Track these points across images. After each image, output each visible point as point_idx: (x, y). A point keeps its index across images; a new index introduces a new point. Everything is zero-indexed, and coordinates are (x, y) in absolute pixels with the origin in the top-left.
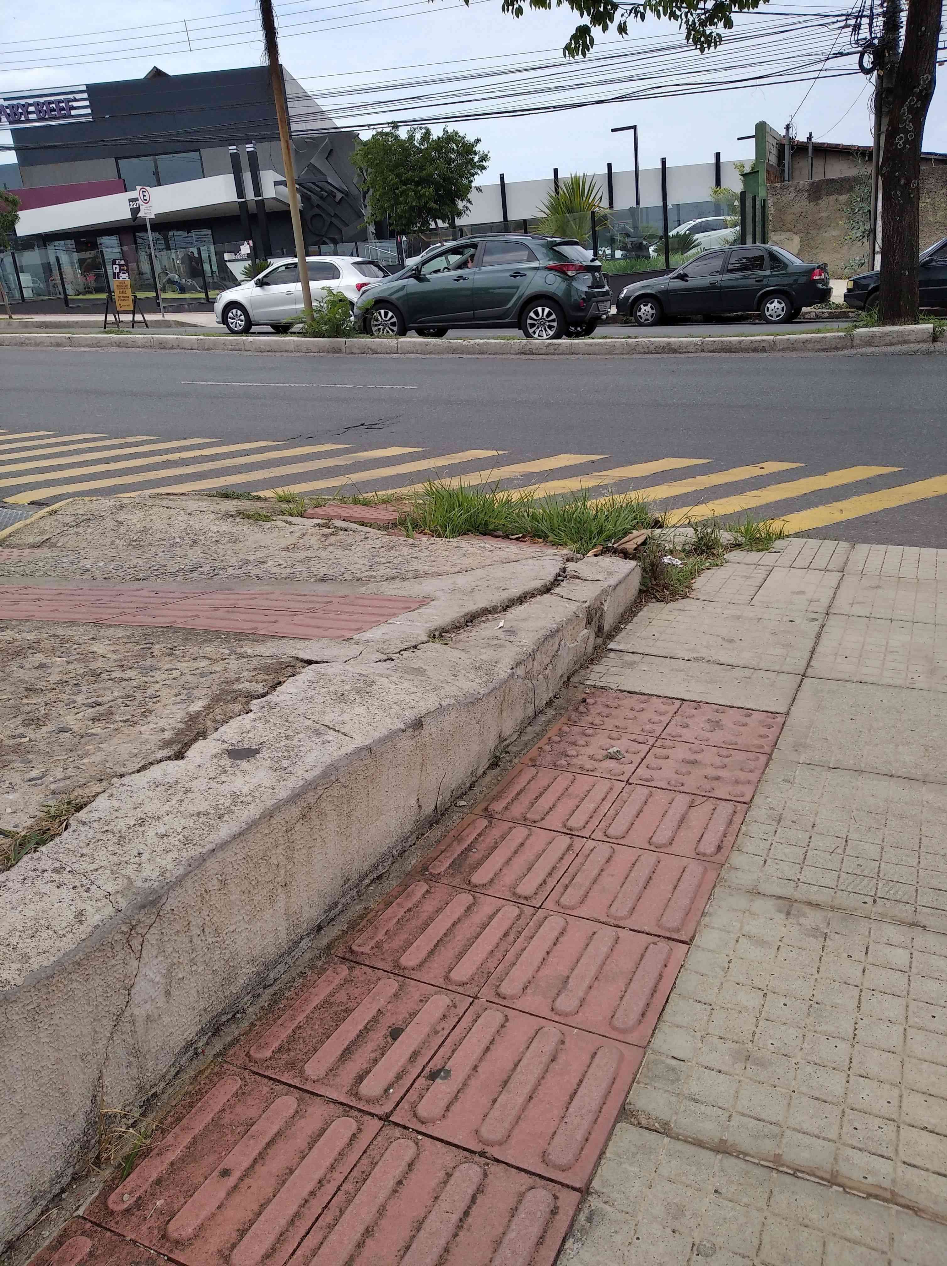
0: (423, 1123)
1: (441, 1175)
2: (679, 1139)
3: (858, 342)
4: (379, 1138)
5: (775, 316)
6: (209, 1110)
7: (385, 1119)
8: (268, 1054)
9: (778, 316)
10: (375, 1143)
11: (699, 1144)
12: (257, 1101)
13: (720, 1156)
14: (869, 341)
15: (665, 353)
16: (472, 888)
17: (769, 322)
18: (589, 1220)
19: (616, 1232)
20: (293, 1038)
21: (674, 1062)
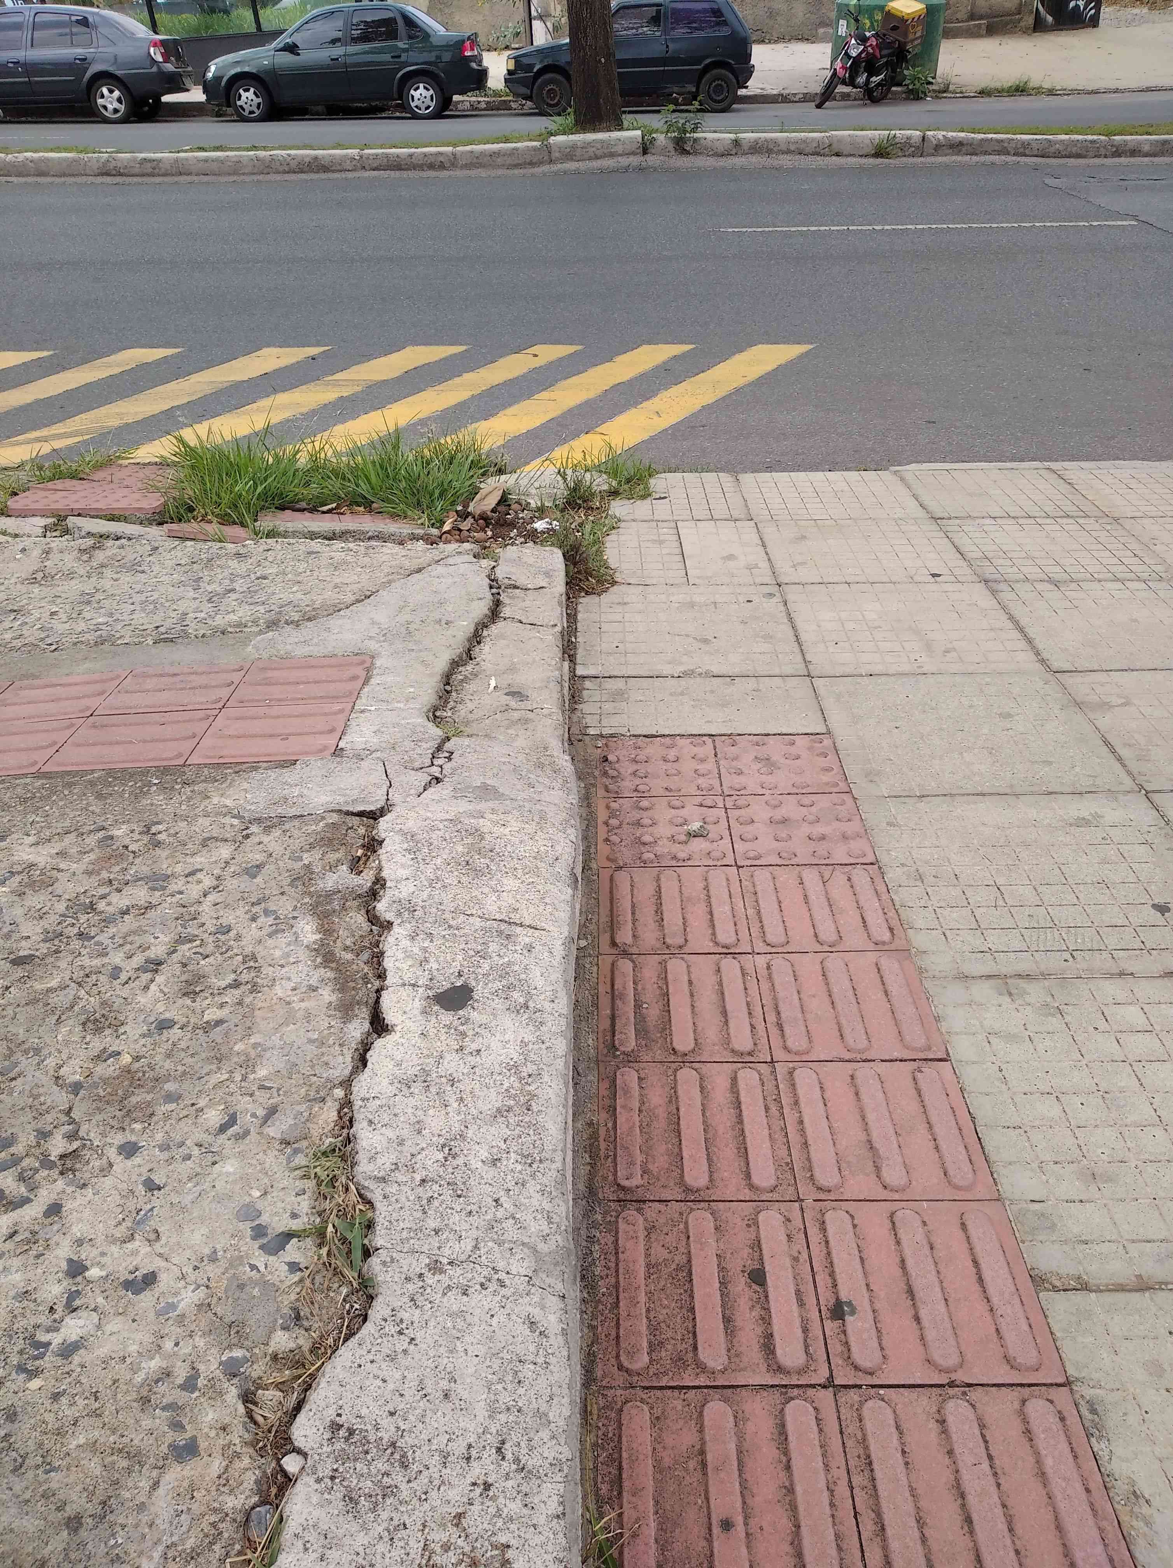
0: (871, 1374)
1: (933, 1425)
2: (1101, 1291)
3: (557, 155)
4: (843, 1410)
5: (423, 108)
6: (641, 1457)
7: (829, 1384)
8: (646, 1359)
9: (427, 108)
10: (843, 1417)
11: (1121, 1288)
12: (681, 1422)
13: (1147, 1294)
14: (570, 154)
15: (312, 171)
16: (684, 1059)
17: (415, 117)
18: (1093, 1411)
19: (1125, 1414)
20: (654, 1329)
21: (1037, 1206)
